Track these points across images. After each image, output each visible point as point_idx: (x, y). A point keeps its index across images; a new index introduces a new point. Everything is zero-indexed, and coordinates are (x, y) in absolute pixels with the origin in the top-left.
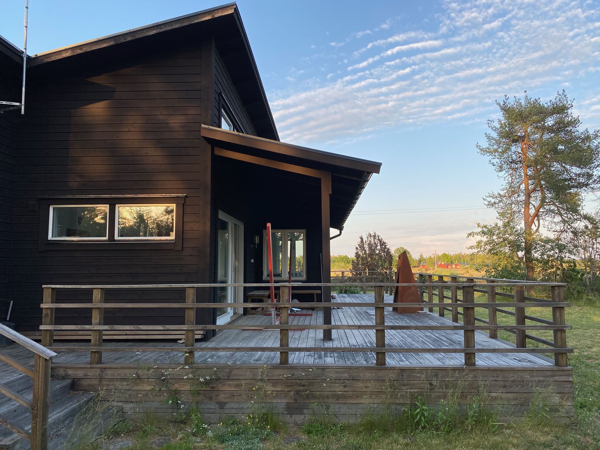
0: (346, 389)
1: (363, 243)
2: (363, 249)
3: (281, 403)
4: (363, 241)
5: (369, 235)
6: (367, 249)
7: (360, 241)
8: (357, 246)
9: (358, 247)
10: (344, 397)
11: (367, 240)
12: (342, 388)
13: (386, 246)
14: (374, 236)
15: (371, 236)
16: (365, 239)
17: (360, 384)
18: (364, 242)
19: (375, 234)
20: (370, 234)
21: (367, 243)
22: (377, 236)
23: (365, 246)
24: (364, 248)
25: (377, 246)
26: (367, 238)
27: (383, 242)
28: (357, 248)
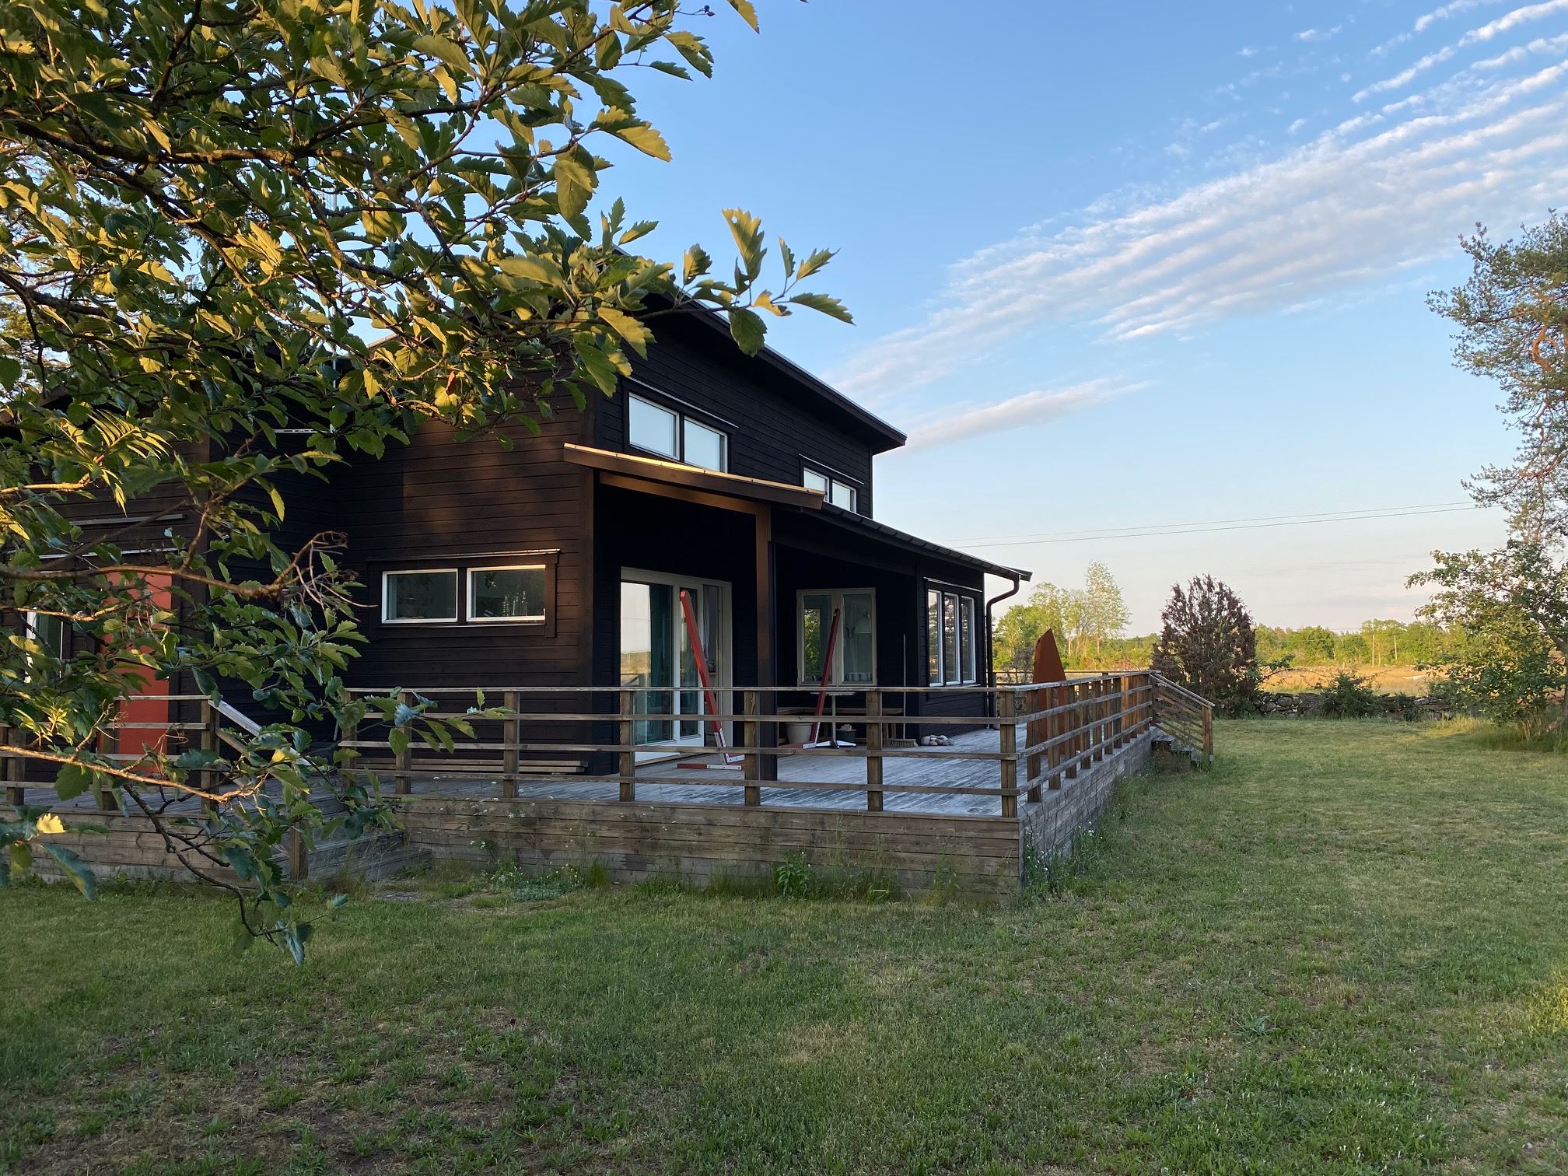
0: (702, 838)
1: (1184, 602)
3: (618, 853)
4: (1182, 597)
5: (1194, 582)
9: (1170, 614)
10: (700, 849)
11: (1192, 594)
12: (696, 837)
13: (1240, 608)
14: (1210, 585)
15: (1200, 585)
16: (1186, 592)
17: (721, 832)
18: (1187, 600)
19: (1210, 579)
20: (1196, 578)
22: (1215, 585)
26: (1193, 588)
28: (1165, 617)
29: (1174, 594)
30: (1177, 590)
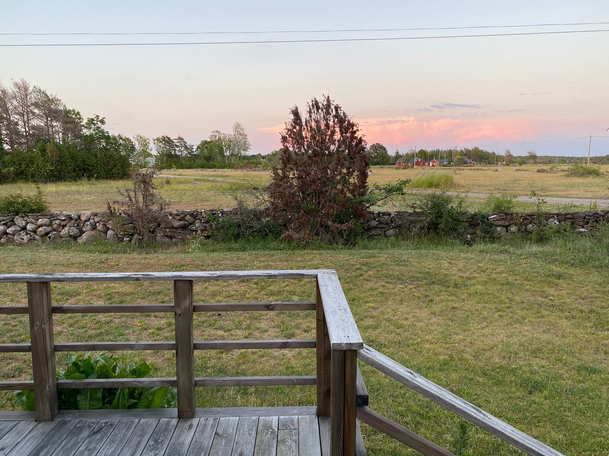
5: (313, 106)
7: (291, 120)
8: (285, 133)
9: (289, 136)
11: (308, 118)
14: (327, 108)
18: (304, 124)
20: (316, 102)
21: (310, 127)
22: (332, 107)
25: (332, 133)
26: (310, 112)
27: (349, 121)
29: (292, 117)
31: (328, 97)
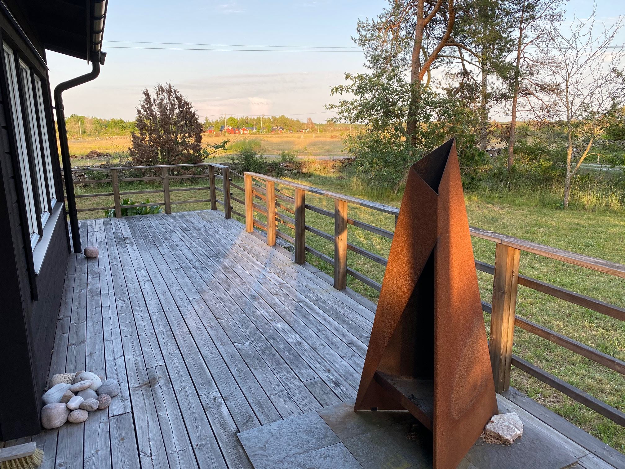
1: (151, 103)
2: (151, 114)
4: (150, 99)
5: (159, 89)
6: (158, 113)
7: (144, 99)
8: (140, 108)
9: (142, 111)
11: (156, 98)
13: (189, 108)
14: (169, 92)
15: (163, 90)
16: (153, 96)
18: (152, 101)
19: (170, 86)
20: (161, 87)
21: (157, 103)
22: (173, 91)
23: (153, 108)
24: (152, 111)
25: (174, 109)
26: (157, 93)
27: (185, 101)
28: (139, 112)
29: (144, 97)
30: (147, 94)
31: (170, 85)
